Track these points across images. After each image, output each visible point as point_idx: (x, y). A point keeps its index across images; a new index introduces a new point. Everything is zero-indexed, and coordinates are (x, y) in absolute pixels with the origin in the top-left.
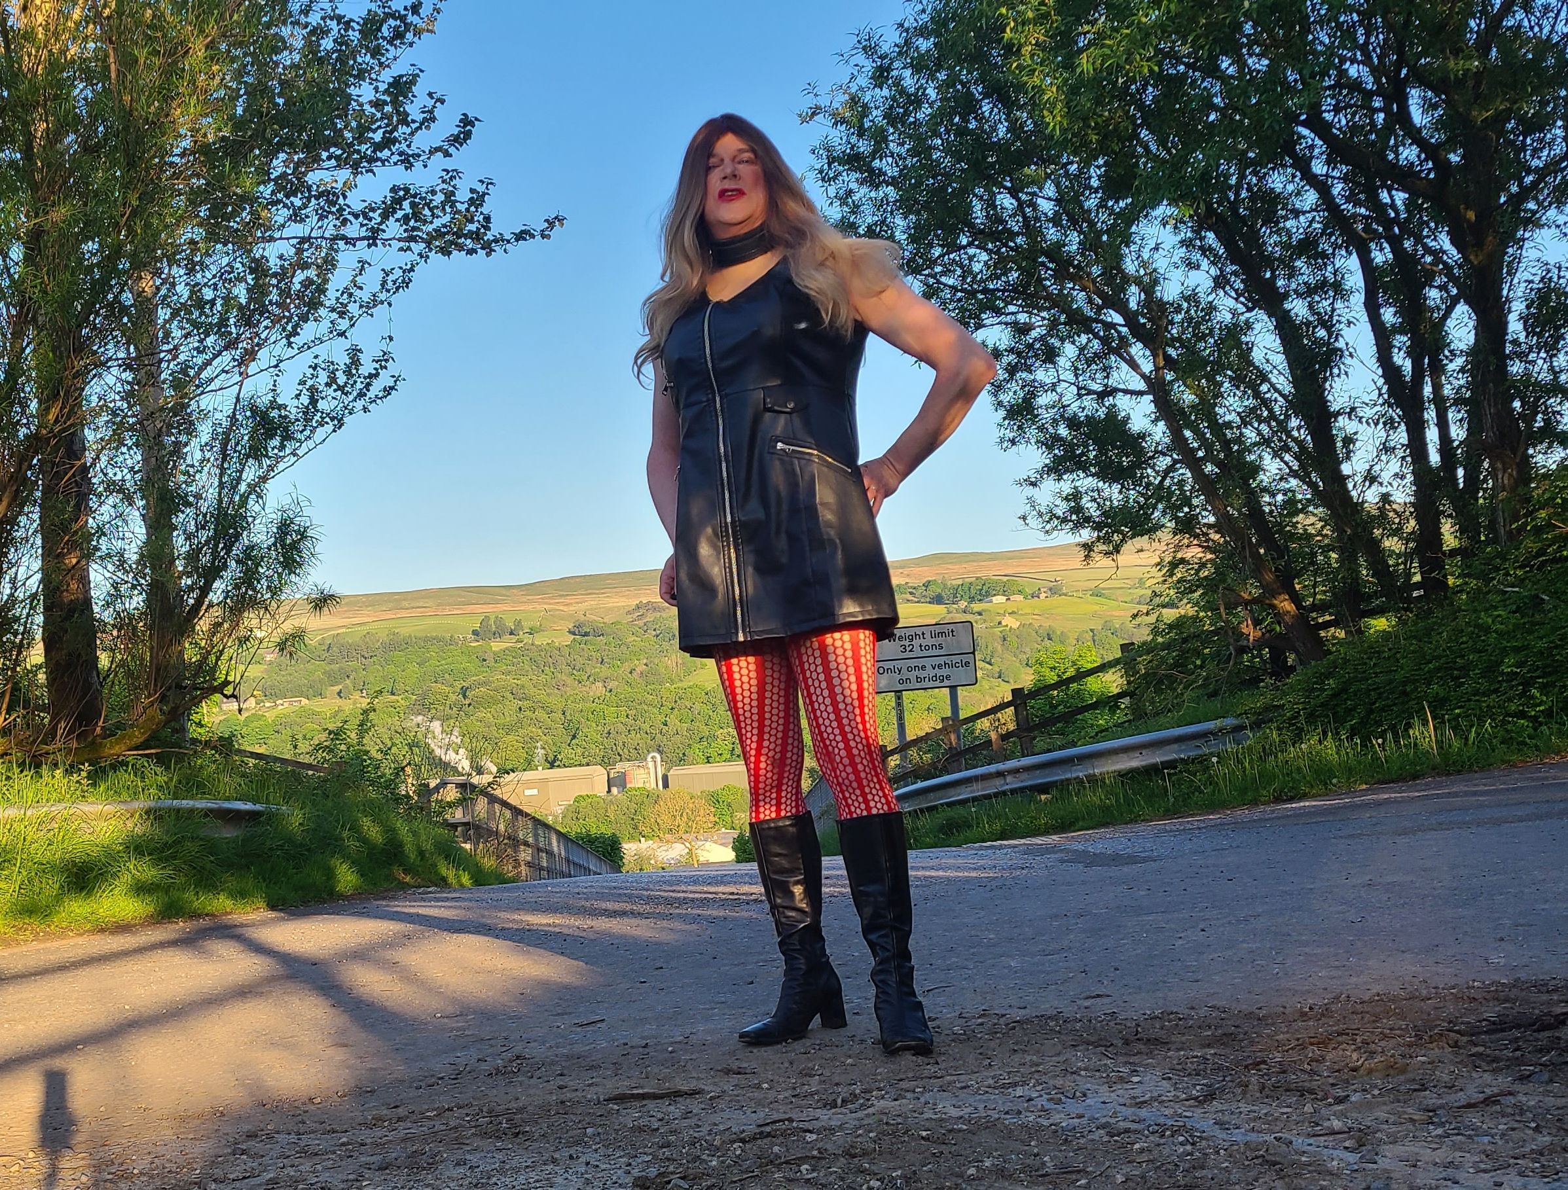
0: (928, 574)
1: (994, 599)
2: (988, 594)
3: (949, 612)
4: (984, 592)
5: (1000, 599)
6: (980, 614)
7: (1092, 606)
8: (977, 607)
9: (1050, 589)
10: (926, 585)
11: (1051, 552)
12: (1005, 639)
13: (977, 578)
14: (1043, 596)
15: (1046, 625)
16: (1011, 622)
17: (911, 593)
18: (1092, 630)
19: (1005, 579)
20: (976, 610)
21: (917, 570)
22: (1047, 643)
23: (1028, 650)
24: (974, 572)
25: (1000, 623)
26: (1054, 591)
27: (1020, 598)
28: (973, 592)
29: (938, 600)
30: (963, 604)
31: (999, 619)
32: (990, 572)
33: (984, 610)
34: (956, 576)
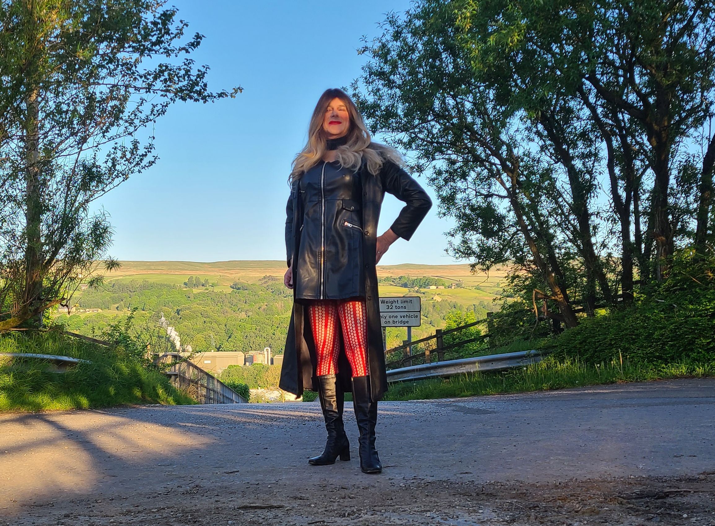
0: (401, 273)
1: (430, 287)
2: (428, 285)
3: (410, 292)
4: (426, 283)
5: (433, 287)
6: (424, 293)
7: (475, 294)
8: (423, 290)
9: (457, 285)
10: (400, 278)
11: (458, 267)
12: (434, 306)
13: (424, 277)
14: (453, 287)
15: (454, 301)
16: (438, 299)
17: (393, 281)
18: (474, 305)
19: (437, 278)
20: (422, 291)
21: (396, 271)
22: (454, 309)
23: (444, 312)
24: (423, 274)
25: (433, 298)
26: (458, 285)
27: (443, 287)
28: (421, 283)
29: (405, 285)
30: (416, 288)
31: (432, 296)
32: (429, 274)
33: (426, 292)
34: (414, 275)
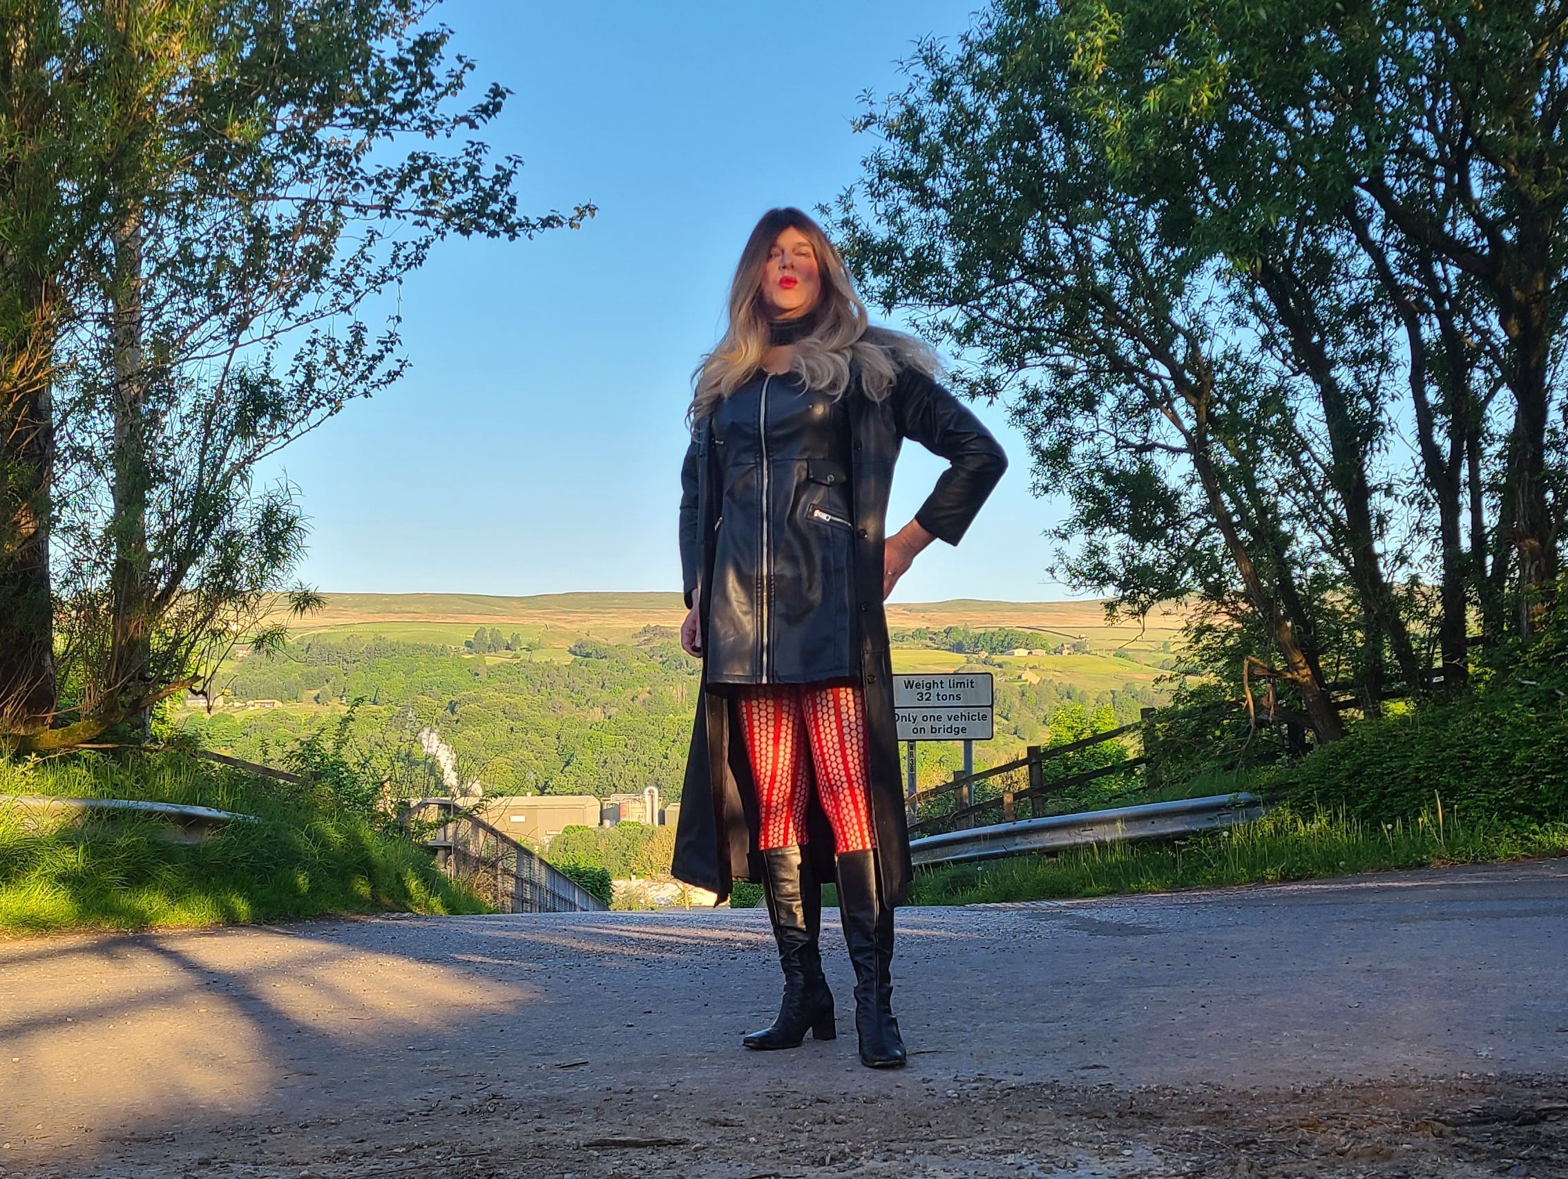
0: (949, 620)
1: (1016, 651)
2: (1010, 646)
3: (969, 662)
4: (1006, 643)
5: (1021, 652)
6: (1000, 666)
7: (1114, 666)
8: (997, 658)
9: (1074, 646)
10: (948, 632)
11: (1077, 607)
12: (1023, 695)
13: (1000, 629)
14: (1065, 652)
15: (1067, 682)
16: (1032, 678)
17: (931, 639)
18: (1113, 692)
19: (1029, 631)
20: (996, 661)
21: (939, 615)
22: (1066, 701)
23: (1046, 707)
24: (998, 622)
25: (1020, 677)
26: (1077, 648)
27: (1042, 652)
28: (995, 643)
29: (958, 648)
30: (983, 655)
31: (1019, 672)
32: (1013, 623)
33: (1006, 663)
34: (978, 625)
